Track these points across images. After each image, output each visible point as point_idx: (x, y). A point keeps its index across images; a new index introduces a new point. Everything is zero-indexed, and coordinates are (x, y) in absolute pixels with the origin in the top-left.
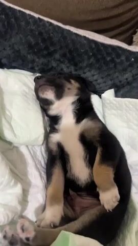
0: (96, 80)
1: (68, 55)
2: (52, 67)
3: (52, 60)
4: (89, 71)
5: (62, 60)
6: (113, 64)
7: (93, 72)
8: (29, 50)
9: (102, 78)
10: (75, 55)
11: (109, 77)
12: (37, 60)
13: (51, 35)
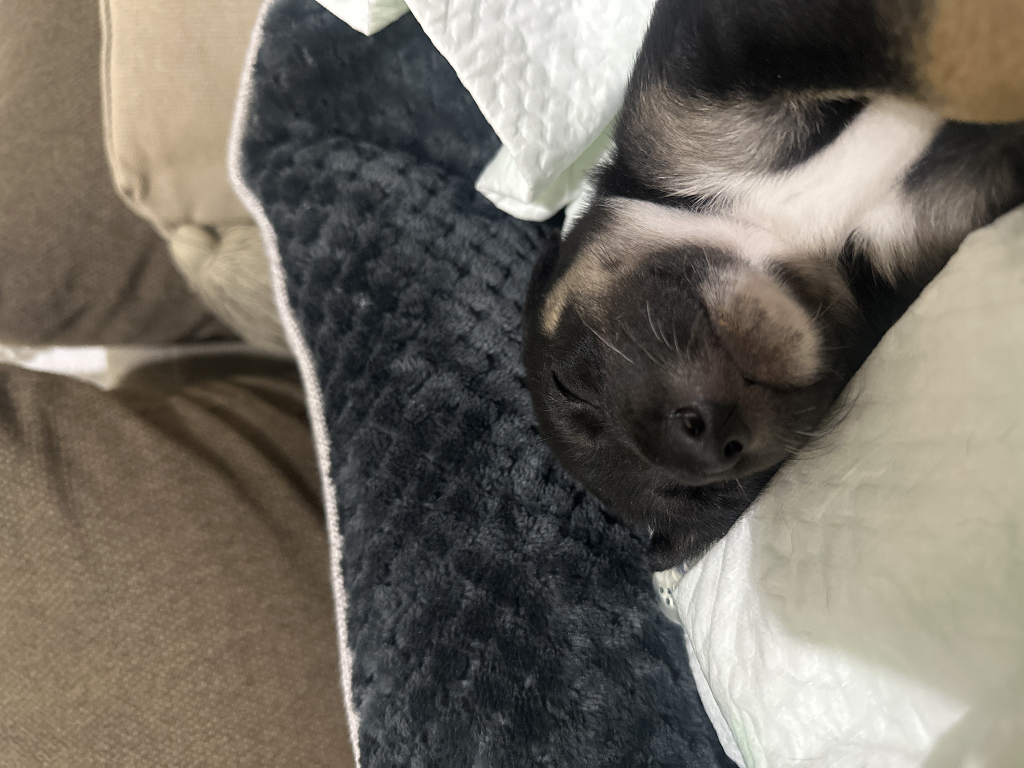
0: (494, 290)
1: (451, 488)
2: (563, 532)
3: (526, 558)
4: (468, 346)
5: (493, 504)
6: (370, 265)
7: (463, 325)
8: (558, 724)
9: (464, 272)
10: (431, 457)
11: (441, 242)
12: (579, 641)
13: (401, 642)
